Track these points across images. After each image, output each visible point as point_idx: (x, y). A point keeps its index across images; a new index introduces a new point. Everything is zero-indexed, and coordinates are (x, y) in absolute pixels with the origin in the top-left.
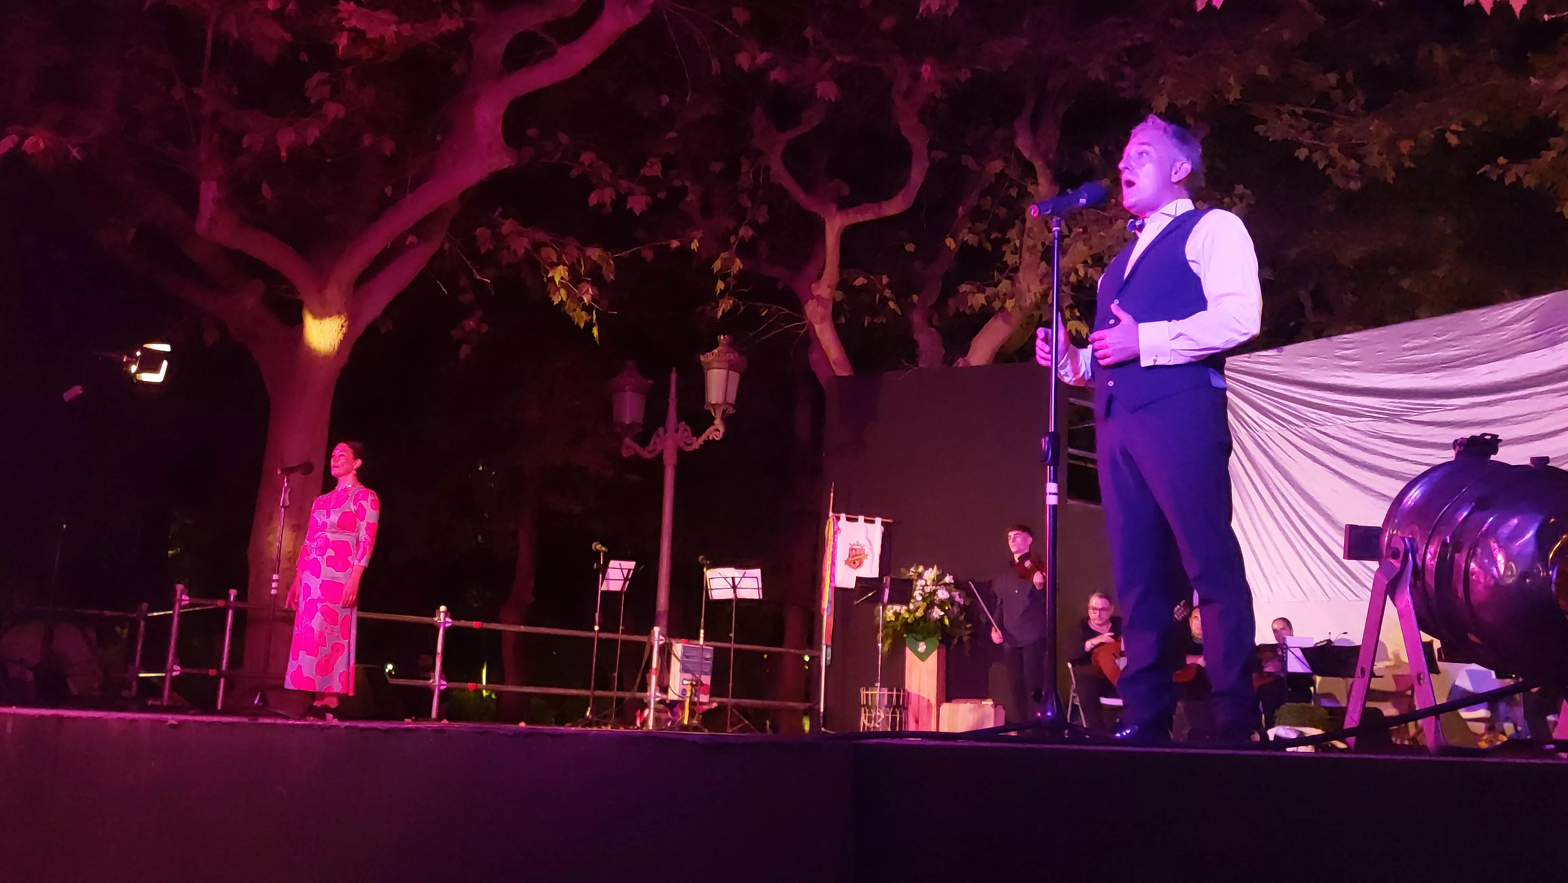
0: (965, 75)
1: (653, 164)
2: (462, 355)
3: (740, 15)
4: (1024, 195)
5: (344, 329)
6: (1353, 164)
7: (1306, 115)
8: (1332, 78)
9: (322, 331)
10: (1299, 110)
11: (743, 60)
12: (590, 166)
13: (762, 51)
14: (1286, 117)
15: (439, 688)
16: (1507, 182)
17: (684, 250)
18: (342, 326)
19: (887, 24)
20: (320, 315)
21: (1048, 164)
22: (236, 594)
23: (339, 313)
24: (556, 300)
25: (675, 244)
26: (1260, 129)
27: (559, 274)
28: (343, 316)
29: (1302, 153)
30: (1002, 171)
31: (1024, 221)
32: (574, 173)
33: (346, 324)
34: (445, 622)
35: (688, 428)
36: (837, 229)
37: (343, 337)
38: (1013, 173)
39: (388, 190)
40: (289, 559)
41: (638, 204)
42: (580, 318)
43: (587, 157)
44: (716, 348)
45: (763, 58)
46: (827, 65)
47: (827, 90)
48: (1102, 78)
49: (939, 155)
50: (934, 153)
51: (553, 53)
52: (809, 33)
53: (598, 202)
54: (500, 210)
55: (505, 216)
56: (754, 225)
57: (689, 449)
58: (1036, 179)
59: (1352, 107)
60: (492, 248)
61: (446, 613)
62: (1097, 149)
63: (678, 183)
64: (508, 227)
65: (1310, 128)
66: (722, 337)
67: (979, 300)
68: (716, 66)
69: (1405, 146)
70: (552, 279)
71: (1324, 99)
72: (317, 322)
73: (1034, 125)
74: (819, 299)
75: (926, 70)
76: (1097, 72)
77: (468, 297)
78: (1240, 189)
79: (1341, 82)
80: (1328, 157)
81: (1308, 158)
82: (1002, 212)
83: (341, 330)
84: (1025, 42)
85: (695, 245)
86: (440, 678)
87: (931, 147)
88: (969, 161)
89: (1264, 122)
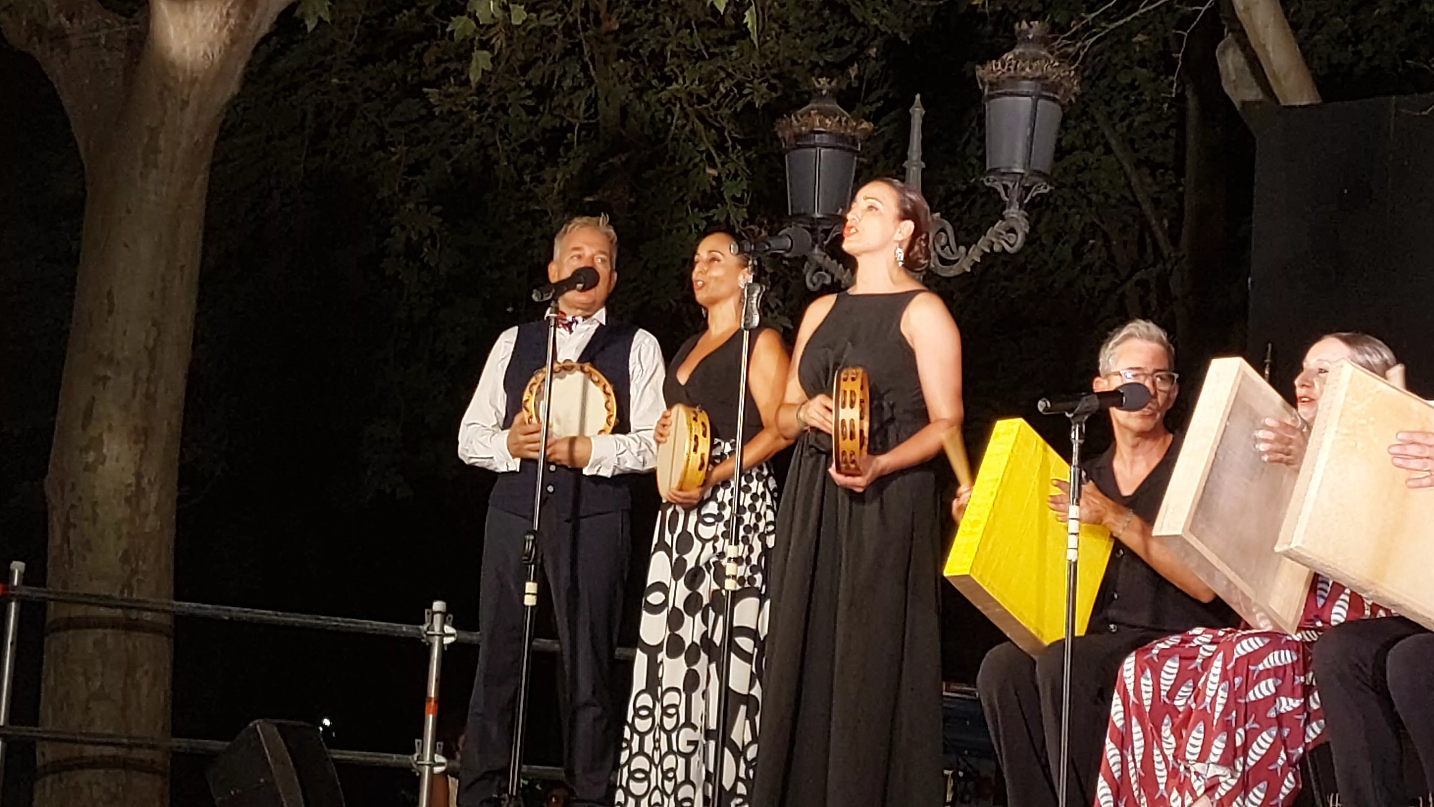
2: (474, 77)
5: (232, 21)
9: (186, 25)
15: (431, 771)
18: (228, 14)
22: (23, 570)
34: (443, 635)
35: (949, 228)
37: (231, 40)
40: (128, 500)
44: (1010, 49)
57: (951, 272)
61: (444, 614)
66: (1025, 25)
72: (177, 6)
83: (226, 23)
86: (434, 751)
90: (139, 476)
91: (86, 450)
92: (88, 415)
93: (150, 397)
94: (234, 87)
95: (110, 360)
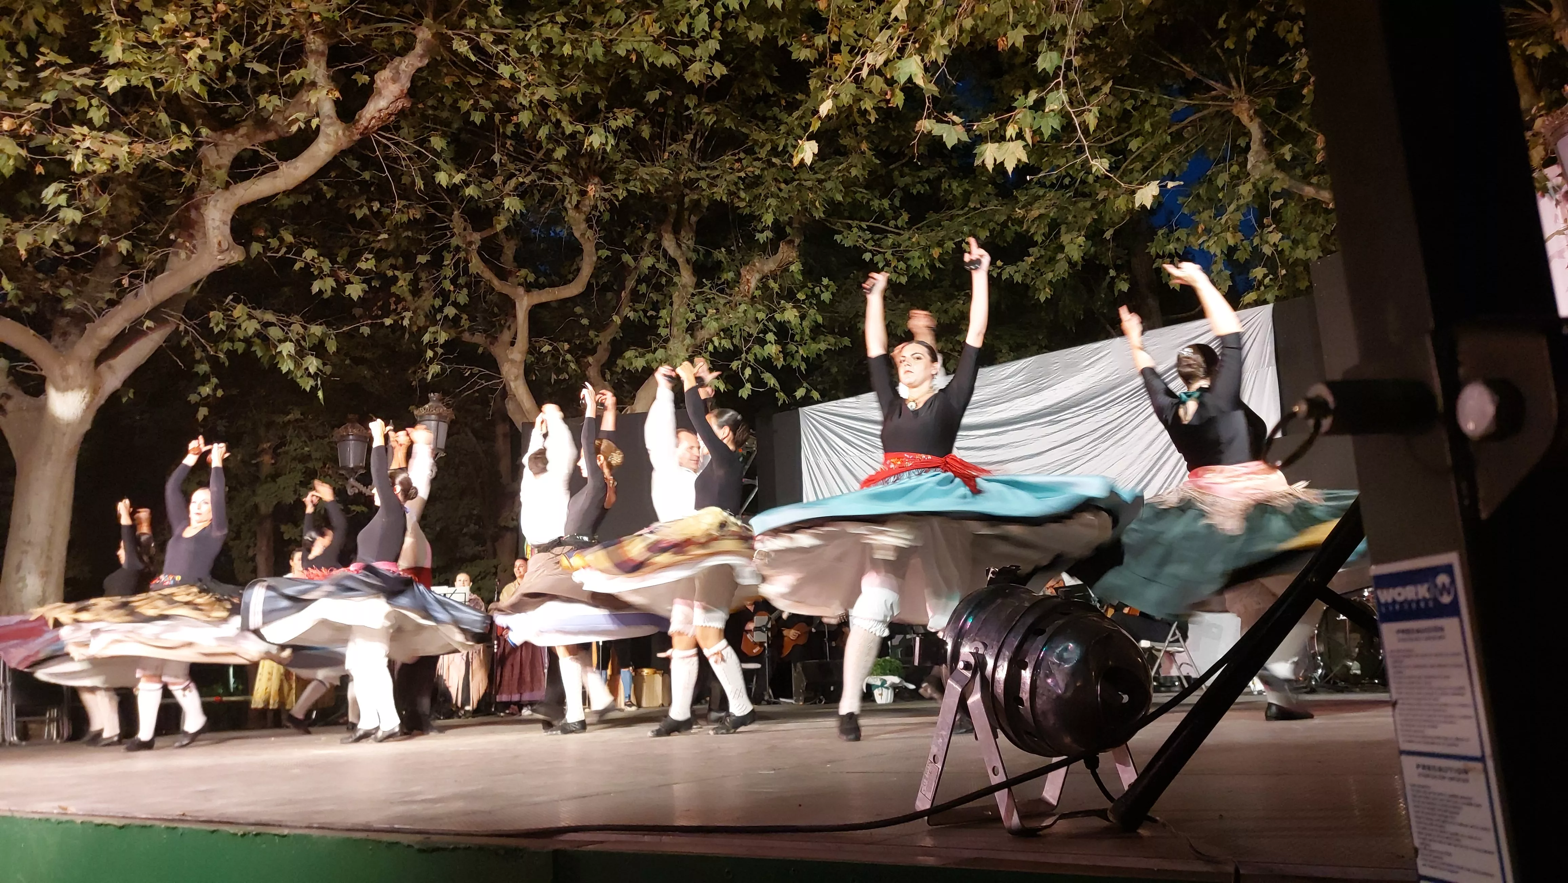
0: (621, 194)
1: (367, 259)
3: (438, 143)
4: (670, 282)
5: (86, 400)
6: (902, 265)
7: (870, 229)
8: (886, 203)
9: (65, 402)
10: (864, 225)
11: (442, 178)
12: (312, 260)
13: (458, 171)
14: (855, 230)
16: (1004, 277)
17: (397, 327)
18: (84, 397)
19: (560, 153)
20: (64, 389)
21: (688, 261)
23: (81, 387)
24: (284, 369)
25: (388, 322)
26: (838, 238)
27: (287, 348)
28: (85, 390)
29: (867, 256)
30: (654, 265)
31: (671, 304)
32: (297, 266)
33: (88, 396)
36: (525, 308)
37: (86, 408)
38: (662, 266)
39: (125, 282)
41: (355, 291)
42: (307, 384)
43: (310, 254)
44: (427, 403)
45: (458, 178)
46: (513, 183)
47: (512, 204)
48: (724, 199)
49: (604, 253)
50: (600, 252)
51: (276, 168)
52: (496, 158)
53: (320, 290)
54: (231, 297)
55: (237, 300)
56: (455, 304)
58: (679, 271)
59: (900, 223)
60: (224, 328)
62: (723, 250)
63: (390, 273)
64: (239, 311)
65: (872, 238)
66: (433, 395)
67: (640, 364)
68: (420, 184)
69: (936, 252)
70: (280, 352)
71: (881, 217)
72: (60, 394)
73: (676, 232)
74: (513, 361)
75: (591, 189)
76: (720, 193)
77: (203, 368)
78: (825, 281)
79: (891, 206)
80: (885, 259)
81: (872, 260)
82: (654, 296)
83: (83, 401)
84: (666, 171)
85: (406, 322)
87: (598, 247)
88: (627, 258)
89: (840, 233)
90: (44, 592)
91: (18, 582)
92: (18, 568)
93: (49, 558)
94: (87, 426)
95: (29, 543)
